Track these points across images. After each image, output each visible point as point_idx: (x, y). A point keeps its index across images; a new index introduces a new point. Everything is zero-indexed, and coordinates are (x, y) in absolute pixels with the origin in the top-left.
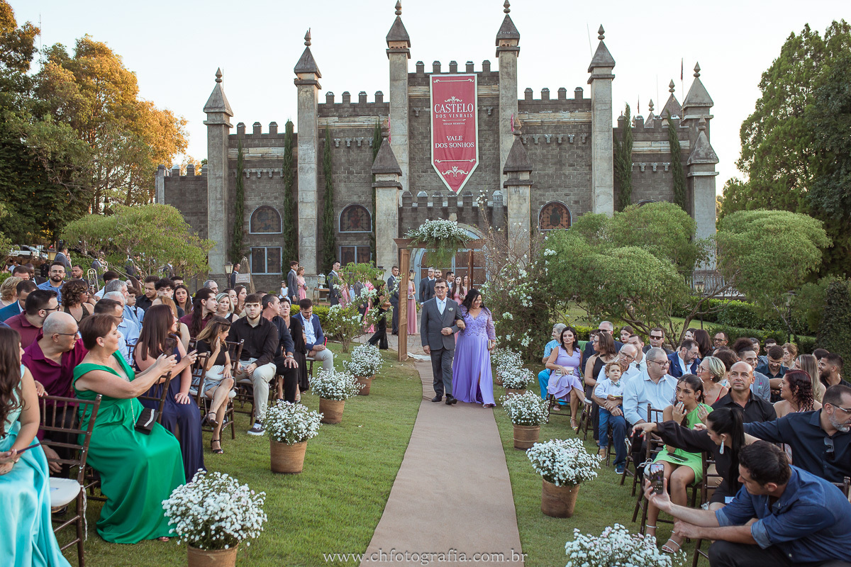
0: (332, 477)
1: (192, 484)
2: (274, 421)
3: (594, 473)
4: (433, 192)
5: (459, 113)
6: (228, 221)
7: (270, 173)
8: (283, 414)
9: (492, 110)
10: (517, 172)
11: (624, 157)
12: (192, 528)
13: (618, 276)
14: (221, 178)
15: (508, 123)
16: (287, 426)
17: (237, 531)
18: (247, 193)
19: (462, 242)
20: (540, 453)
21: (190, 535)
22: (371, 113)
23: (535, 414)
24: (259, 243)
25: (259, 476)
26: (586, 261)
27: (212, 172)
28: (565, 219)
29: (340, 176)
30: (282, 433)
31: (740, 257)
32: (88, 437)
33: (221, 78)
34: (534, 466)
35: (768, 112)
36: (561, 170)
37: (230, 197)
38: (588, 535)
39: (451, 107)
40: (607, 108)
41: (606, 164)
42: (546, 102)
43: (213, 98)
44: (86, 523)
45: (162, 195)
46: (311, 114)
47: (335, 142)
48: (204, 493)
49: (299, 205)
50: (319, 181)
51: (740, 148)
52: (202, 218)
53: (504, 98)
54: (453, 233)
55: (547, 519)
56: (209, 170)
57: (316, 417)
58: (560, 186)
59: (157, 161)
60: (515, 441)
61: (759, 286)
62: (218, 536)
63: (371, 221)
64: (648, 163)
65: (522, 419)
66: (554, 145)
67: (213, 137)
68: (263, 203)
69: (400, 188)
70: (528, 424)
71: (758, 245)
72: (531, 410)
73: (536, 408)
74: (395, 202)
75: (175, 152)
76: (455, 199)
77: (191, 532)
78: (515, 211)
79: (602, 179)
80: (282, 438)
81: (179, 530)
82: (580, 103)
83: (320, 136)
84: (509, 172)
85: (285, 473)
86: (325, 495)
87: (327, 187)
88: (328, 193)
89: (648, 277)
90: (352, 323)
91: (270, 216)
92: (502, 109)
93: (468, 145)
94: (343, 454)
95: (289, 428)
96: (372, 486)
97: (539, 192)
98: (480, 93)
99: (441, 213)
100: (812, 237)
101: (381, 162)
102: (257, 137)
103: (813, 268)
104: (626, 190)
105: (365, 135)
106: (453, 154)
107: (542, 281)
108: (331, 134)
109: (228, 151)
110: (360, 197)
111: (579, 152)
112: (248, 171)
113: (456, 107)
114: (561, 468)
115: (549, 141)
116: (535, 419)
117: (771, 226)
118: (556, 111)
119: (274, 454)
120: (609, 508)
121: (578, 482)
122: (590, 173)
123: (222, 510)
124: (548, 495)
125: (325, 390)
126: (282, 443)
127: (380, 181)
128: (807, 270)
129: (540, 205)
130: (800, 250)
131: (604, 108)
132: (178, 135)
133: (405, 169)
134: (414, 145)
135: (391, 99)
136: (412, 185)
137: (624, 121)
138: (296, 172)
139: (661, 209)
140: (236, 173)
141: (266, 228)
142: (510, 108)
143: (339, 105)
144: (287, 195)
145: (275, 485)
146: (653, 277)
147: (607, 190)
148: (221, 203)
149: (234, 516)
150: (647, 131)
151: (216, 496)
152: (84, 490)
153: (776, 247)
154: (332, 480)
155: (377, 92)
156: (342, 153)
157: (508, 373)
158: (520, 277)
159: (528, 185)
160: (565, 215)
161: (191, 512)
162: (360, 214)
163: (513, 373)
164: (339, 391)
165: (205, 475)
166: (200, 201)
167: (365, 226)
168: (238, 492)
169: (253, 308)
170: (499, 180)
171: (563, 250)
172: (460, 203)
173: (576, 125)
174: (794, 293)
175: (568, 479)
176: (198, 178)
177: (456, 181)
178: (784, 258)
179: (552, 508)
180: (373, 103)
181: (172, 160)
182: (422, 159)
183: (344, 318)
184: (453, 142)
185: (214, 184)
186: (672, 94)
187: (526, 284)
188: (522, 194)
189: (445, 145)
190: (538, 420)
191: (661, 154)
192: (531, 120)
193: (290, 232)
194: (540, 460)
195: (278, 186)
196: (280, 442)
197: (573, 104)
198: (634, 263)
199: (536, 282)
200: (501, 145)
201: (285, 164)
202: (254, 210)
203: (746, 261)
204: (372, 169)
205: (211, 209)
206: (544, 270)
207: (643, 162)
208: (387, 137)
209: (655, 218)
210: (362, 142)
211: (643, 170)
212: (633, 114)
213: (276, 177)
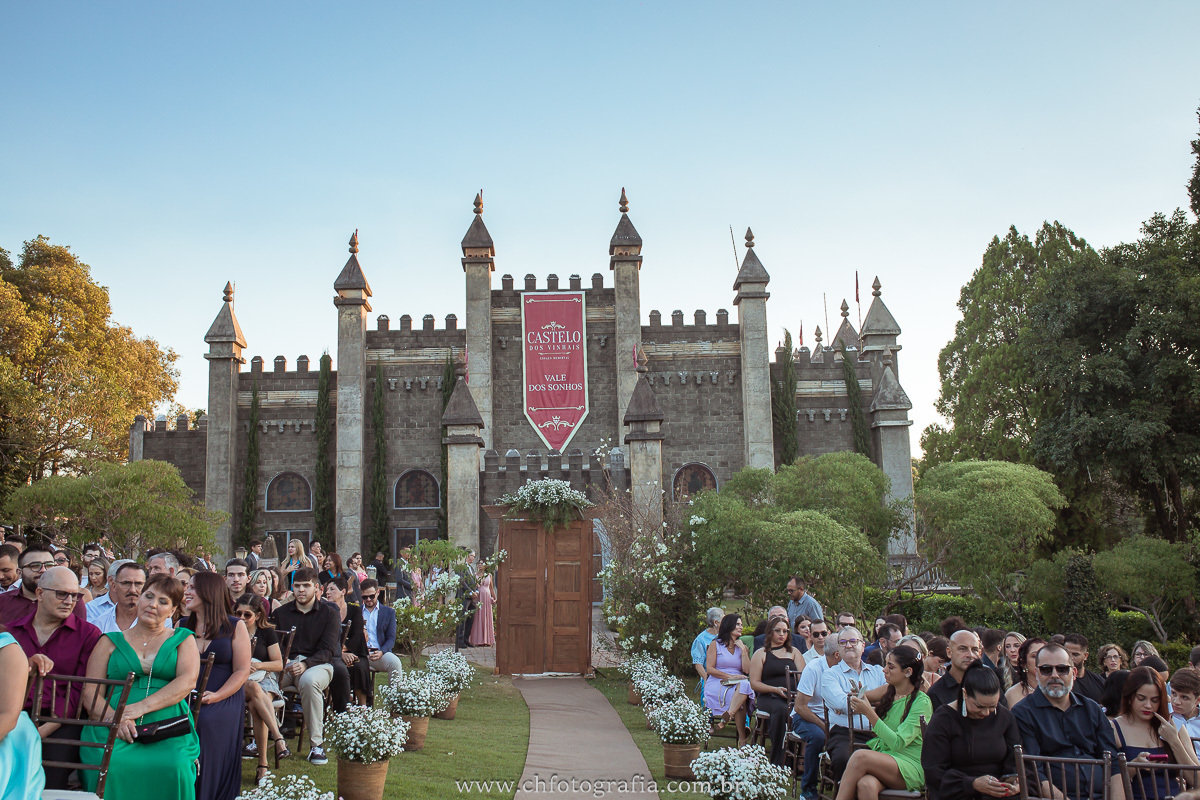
2: (344, 732)
3: (781, 791)
4: (526, 451)
5: (561, 344)
6: (235, 494)
7: (297, 427)
8: (357, 722)
9: (606, 340)
10: (642, 421)
11: (786, 402)
13: (790, 550)
14: (227, 433)
15: (629, 357)
16: (362, 738)
18: (263, 455)
19: (576, 510)
20: (709, 766)
22: (440, 344)
23: (692, 728)
24: (278, 526)
26: (747, 530)
27: (213, 425)
28: (709, 484)
29: (396, 429)
30: (355, 747)
31: (950, 522)
33: (232, 296)
35: (972, 337)
36: (702, 419)
37: (239, 461)
39: (550, 336)
40: (761, 336)
41: (761, 412)
42: (680, 329)
43: (219, 322)
45: (139, 458)
46: (356, 345)
47: (389, 384)
49: (338, 471)
50: (367, 437)
51: (939, 385)
53: (622, 324)
54: (565, 497)
56: (210, 422)
57: (401, 726)
58: (701, 442)
59: (132, 411)
60: (666, 767)
61: (978, 561)
63: (440, 493)
64: (818, 410)
65: (676, 735)
66: (691, 387)
67: (216, 375)
68: (286, 468)
69: (481, 445)
70: (683, 742)
71: (972, 506)
72: (688, 722)
73: (693, 720)
74: (475, 464)
75: (159, 399)
76: (559, 460)
78: (641, 476)
79: (758, 432)
80: (356, 755)
82: (724, 330)
83: (369, 375)
84: (632, 421)
87: (377, 446)
88: (379, 454)
89: (831, 551)
90: (425, 624)
91: (295, 486)
92: (619, 338)
93: (575, 387)
94: (433, 785)
95: (365, 740)
97: (672, 451)
98: (591, 316)
100: (1041, 495)
101: (455, 408)
102: (280, 377)
103: (1046, 535)
104: (789, 446)
105: (430, 374)
106: (553, 399)
107: (689, 560)
108: (385, 372)
109: (237, 396)
110: (424, 459)
111: (725, 395)
112: (265, 423)
113: (557, 336)
114: (738, 784)
115: (684, 382)
116: (693, 734)
117: (987, 480)
118: (693, 340)
119: (343, 779)
122: (742, 425)
125: (401, 702)
126: (355, 763)
127: (453, 436)
128: (1038, 537)
129: (674, 467)
130: (1027, 511)
131: (757, 336)
132: (165, 375)
133: (487, 419)
134: (500, 387)
135: (468, 325)
136: (497, 442)
137: (784, 353)
138: (334, 424)
139: (843, 460)
140: (248, 427)
141: (290, 504)
142: (631, 337)
143: (396, 332)
144: (320, 457)
146: (837, 550)
147: (765, 446)
148: (226, 469)
150: (816, 367)
153: (996, 508)
155: (449, 316)
156: (399, 399)
157: (648, 683)
158: (658, 554)
159: (658, 440)
160: (708, 482)
162: (423, 483)
163: (656, 683)
164: (421, 703)
166: (196, 466)
167: (431, 499)
169: (302, 588)
170: (618, 434)
171: (715, 517)
172: (565, 466)
173: (719, 360)
174: (1023, 573)
176: (193, 434)
177: (557, 437)
178: (1007, 522)
180: (442, 331)
181: (154, 409)
182: (511, 407)
183: (413, 618)
184: (553, 382)
185: (216, 442)
186: (846, 319)
187: (666, 563)
188: (651, 451)
189: (542, 387)
190: (697, 736)
191: (835, 398)
192: (659, 354)
193: (324, 509)
194: (709, 774)
195: (308, 445)
196: (353, 761)
197: (716, 331)
198: (812, 532)
199: (680, 561)
200: (620, 388)
201: (319, 414)
202: (272, 478)
203: (959, 527)
204: (442, 420)
205: (211, 476)
206: (690, 545)
207: (811, 408)
208: (463, 375)
209: (835, 473)
210: (427, 383)
211: (812, 419)
212: (796, 345)
213: (306, 432)
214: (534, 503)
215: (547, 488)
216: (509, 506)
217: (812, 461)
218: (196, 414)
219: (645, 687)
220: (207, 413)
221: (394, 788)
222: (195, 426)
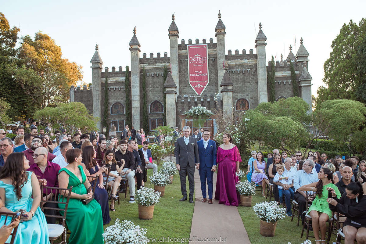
0: (166, 220)
1: (115, 226)
2: (140, 196)
3: (283, 216)
4: (190, 95)
5: (200, 61)
6: (102, 109)
7: (119, 88)
8: (144, 193)
9: (214, 59)
10: (226, 85)
11: (272, 78)
13: (278, 129)
14: (98, 91)
15: (221, 65)
18: (110, 97)
20: (259, 208)
22: (162, 62)
23: (250, 191)
24: (115, 119)
26: (264, 123)
27: (94, 88)
28: (247, 105)
29: (149, 89)
30: (144, 201)
31: (330, 120)
33: (98, 48)
34: (257, 214)
35: (336, 57)
36: (245, 84)
37: (102, 99)
39: (197, 59)
40: (264, 57)
41: (264, 82)
42: (238, 55)
43: (94, 57)
45: (73, 98)
46: (136, 63)
47: (147, 74)
49: (132, 102)
50: (141, 91)
51: (324, 73)
52: (90, 108)
53: (219, 54)
55: (263, 238)
56: (93, 88)
57: (158, 194)
58: (244, 91)
59: (70, 84)
61: (339, 133)
63: (163, 108)
64: (282, 81)
65: (245, 193)
66: (241, 74)
67: (94, 73)
68: (117, 101)
69: (176, 94)
70: (247, 195)
71: (338, 115)
72: (248, 189)
73: (250, 188)
74: (174, 99)
75: (78, 80)
76: (200, 98)
78: (226, 102)
79: (262, 88)
80: (144, 204)
82: (252, 56)
83: (141, 72)
84: (223, 86)
85: (145, 219)
86: (165, 229)
87: (144, 94)
88: (144, 96)
89: (291, 130)
90: (161, 152)
91: (120, 107)
92: (218, 59)
93: (204, 75)
94: (168, 210)
95: (147, 199)
97: (235, 94)
98: (209, 52)
99: (194, 104)
100: (361, 111)
101: (168, 82)
102: (114, 73)
103: (362, 124)
104: (273, 93)
105: (160, 72)
106: (198, 78)
107: (244, 132)
108: (145, 71)
109: (101, 79)
110: (158, 98)
111: (252, 77)
112: (110, 88)
113: (199, 59)
114: (269, 215)
115: (239, 72)
117: (343, 106)
118: (242, 59)
119: (140, 211)
121: (277, 221)
122: (257, 85)
123: (130, 238)
124: (263, 227)
125: (157, 182)
126: (144, 206)
127: (167, 91)
128: (360, 125)
129: (236, 99)
130: (356, 116)
131: (262, 57)
132: (79, 73)
133: (178, 85)
134: (181, 75)
135: (171, 55)
136: (180, 92)
137: (271, 63)
138: (131, 87)
140: (105, 89)
141: (118, 112)
142: (222, 58)
143: (148, 58)
144: (127, 98)
146: (293, 129)
147: (265, 93)
148: (99, 102)
149: (135, 240)
150: (281, 67)
151: (126, 231)
152: (65, 230)
153: (346, 115)
154: (166, 222)
155: (165, 53)
156: (150, 79)
158: (235, 131)
159: (231, 91)
160: (247, 104)
161: (116, 239)
162: (158, 105)
164: (163, 182)
165: (120, 221)
166: (89, 101)
167: (161, 110)
169: (124, 146)
170: (218, 89)
171: (253, 119)
172: (202, 100)
173: (250, 65)
174: (352, 135)
175: (273, 219)
176: (88, 91)
177: (199, 90)
178: (349, 120)
179: (265, 232)
180: (163, 58)
181: (76, 83)
182: (185, 81)
183: (158, 150)
184: (198, 73)
185: (95, 94)
186: (291, 51)
187: (238, 133)
188: (229, 95)
189: (194, 75)
190: (251, 193)
191: (287, 77)
192: (231, 64)
193: (128, 114)
194: (259, 211)
195: (123, 94)
196: (143, 205)
197: (249, 56)
198: (285, 124)
199: (242, 133)
200: (218, 74)
201: (126, 84)
202: (112, 104)
203: (333, 122)
204: (164, 86)
205: (94, 104)
206: (245, 128)
207: (279, 80)
208: (170, 72)
209: (292, 104)
210: (159, 74)
211: (280, 84)
212: (275, 60)
213: (122, 90)
214: (194, 114)
215: (198, 109)
216: (187, 115)
217: (285, 100)
218: (89, 84)
220: (92, 84)
222: (89, 88)
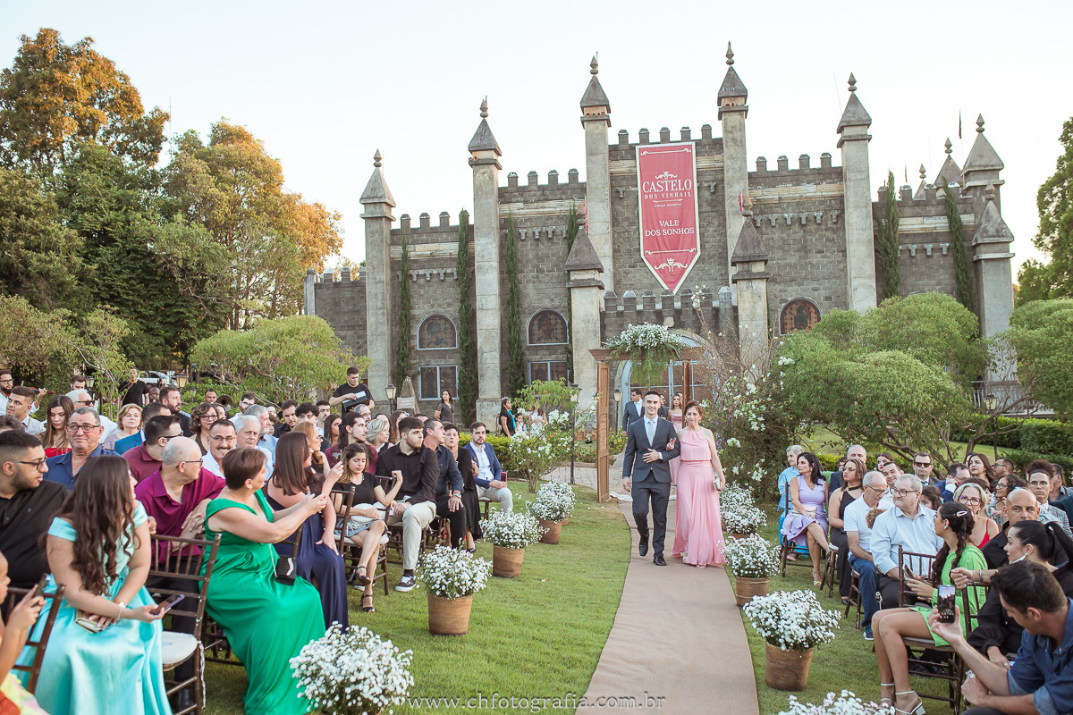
0: (503, 639)
1: (325, 640)
2: (432, 571)
3: (830, 634)
4: (642, 291)
5: (674, 192)
6: (392, 335)
7: (442, 275)
8: (442, 562)
9: (715, 186)
10: (748, 262)
11: (888, 239)
12: (323, 691)
13: (873, 389)
14: (383, 282)
15: (736, 202)
16: (447, 576)
17: (377, 696)
18: (414, 301)
19: (674, 351)
20: (761, 609)
21: (322, 700)
22: (563, 197)
23: (762, 563)
24: (429, 361)
25: (415, 638)
26: (832, 371)
27: (371, 275)
28: (814, 320)
29: (527, 275)
30: (441, 585)
31: (1036, 360)
32: (206, 584)
33: (381, 162)
34: (754, 625)
36: (806, 257)
37: (394, 306)
38: (808, 704)
39: (664, 185)
40: (863, 177)
41: (864, 249)
42: (785, 173)
43: (371, 186)
44: (204, 686)
45: (312, 306)
46: (489, 200)
47: (520, 234)
48: (340, 650)
49: (478, 313)
50: (502, 282)
52: (361, 333)
53: (730, 171)
54: (663, 340)
55: (771, 692)
56: (368, 273)
57: (483, 567)
58: (805, 278)
59: (307, 265)
60: (738, 597)
61: (1064, 398)
62: (354, 702)
63: (567, 330)
64: (920, 245)
65: (746, 570)
66: (796, 227)
67: (371, 232)
68: (434, 311)
69: (601, 288)
70: (753, 576)
71: (1060, 344)
72: (757, 558)
73: (763, 556)
74: (596, 305)
75: (328, 253)
76: (671, 299)
77: (323, 697)
78: (748, 312)
79: (860, 268)
80: (442, 591)
81: (308, 693)
82: (828, 172)
83: (502, 227)
84: (739, 262)
85: (446, 634)
86: (493, 660)
87: (512, 289)
88: (513, 297)
89: (914, 389)
90: (539, 455)
91: (443, 327)
92: (728, 184)
93: (687, 231)
94: (520, 613)
95: (451, 579)
96: (551, 650)
97: (778, 287)
98: (700, 165)
99: (653, 317)
101: (576, 256)
102: (426, 232)
104: (892, 281)
105: (557, 225)
106: (667, 242)
107: (778, 398)
108: (516, 223)
109: (390, 249)
111: (829, 234)
112: (414, 273)
113: (670, 185)
114: (787, 627)
115: (789, 223)
116: (763, 569)
118: (798, 183)
119: (431, 612)
120: (854, 680)
121: (811, 646)
122: (845, 262)
123: (359, 670)
124: (772, 662)
125: (499, 535)
126: (442, 598)
127: (576, 280)
129: (780, 303)
131: (860, 177)
132: (331, 232)
133: (607, 264)
134: (619, 234)
135: (588, 177)
136: (617, 283)
137: (886, 193)
138: (473, 272)
139: (931, 302)
140: (400, 276)
141: (438, 343)
142: (739, 183)
143: (524, 188)
144: (462, 301)
145: (433, 648)
146: (920, 388)
147: (867, 281)
148: (383, 314)
149: (373, 678)
150: (917, 204)
151: (352, 653)
152: (202, 647)
155: (571, 170)
156: (529, 247)
158: (747, 393)
159: (763, 279)
160: (813, 315)
161: (322, 672)
162: (553, 322)
164: (516, 537)
165: (340, 629)
166: (358, 312)
167: (560, 336)
168: (379, 649)
170: (727, 274)
171: (802, 358)
172: (678, 305)
173: (823, 201)
175: (797, 641)
176: (355, 284)
177: (672, 277)
179: (778, 678)
180: (566, 184)
181: (324, 263)
182: (629, 251)
183: (529, 449)
184: (667, 228)
185: (373, 291)
186: (949, 156)
187: (755, 401)
188: (756, 289)
189: (657, 232)
190: (766, 570)
191: (937, 233)
192: (766, 197)
193: (467, 347)
194: (761, 617)
195: (452, 290)
196: (439, 596)
197: (819, 174)
198: (895, 372)
199: (769, 399)
200: (728, 230)
201: (460, 263)
202: (422, 321)
203: (1045, 366)
204: (566, 266)
205: (371, 320)
206: (778, 384)
207: (913, 244)
208: (584, 225)
209: (921, 314)
210: (553, 232)
211: (913, 254)
212: (898, 184)
213: (449, 279)
214: (634, 345)
215: (646, 332)
216: (613, 349)
217: (898, 304)
218: (357, 266)
219: (729, 517)
220: (365, 264)
221: (482, 616)
